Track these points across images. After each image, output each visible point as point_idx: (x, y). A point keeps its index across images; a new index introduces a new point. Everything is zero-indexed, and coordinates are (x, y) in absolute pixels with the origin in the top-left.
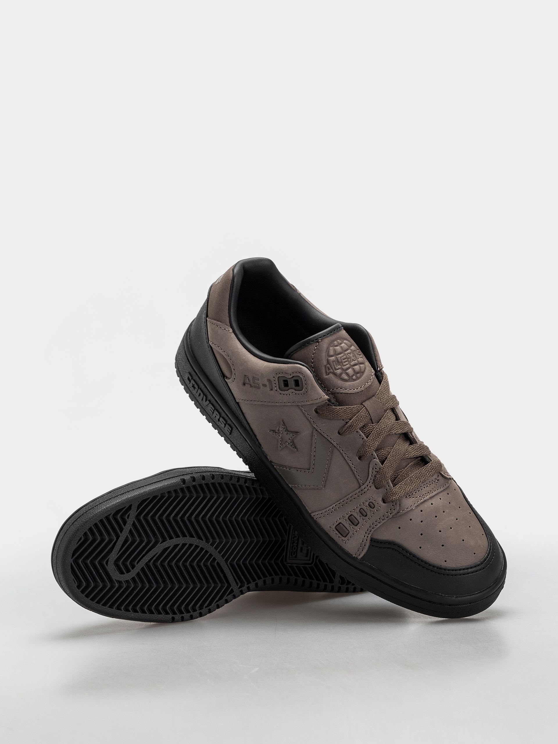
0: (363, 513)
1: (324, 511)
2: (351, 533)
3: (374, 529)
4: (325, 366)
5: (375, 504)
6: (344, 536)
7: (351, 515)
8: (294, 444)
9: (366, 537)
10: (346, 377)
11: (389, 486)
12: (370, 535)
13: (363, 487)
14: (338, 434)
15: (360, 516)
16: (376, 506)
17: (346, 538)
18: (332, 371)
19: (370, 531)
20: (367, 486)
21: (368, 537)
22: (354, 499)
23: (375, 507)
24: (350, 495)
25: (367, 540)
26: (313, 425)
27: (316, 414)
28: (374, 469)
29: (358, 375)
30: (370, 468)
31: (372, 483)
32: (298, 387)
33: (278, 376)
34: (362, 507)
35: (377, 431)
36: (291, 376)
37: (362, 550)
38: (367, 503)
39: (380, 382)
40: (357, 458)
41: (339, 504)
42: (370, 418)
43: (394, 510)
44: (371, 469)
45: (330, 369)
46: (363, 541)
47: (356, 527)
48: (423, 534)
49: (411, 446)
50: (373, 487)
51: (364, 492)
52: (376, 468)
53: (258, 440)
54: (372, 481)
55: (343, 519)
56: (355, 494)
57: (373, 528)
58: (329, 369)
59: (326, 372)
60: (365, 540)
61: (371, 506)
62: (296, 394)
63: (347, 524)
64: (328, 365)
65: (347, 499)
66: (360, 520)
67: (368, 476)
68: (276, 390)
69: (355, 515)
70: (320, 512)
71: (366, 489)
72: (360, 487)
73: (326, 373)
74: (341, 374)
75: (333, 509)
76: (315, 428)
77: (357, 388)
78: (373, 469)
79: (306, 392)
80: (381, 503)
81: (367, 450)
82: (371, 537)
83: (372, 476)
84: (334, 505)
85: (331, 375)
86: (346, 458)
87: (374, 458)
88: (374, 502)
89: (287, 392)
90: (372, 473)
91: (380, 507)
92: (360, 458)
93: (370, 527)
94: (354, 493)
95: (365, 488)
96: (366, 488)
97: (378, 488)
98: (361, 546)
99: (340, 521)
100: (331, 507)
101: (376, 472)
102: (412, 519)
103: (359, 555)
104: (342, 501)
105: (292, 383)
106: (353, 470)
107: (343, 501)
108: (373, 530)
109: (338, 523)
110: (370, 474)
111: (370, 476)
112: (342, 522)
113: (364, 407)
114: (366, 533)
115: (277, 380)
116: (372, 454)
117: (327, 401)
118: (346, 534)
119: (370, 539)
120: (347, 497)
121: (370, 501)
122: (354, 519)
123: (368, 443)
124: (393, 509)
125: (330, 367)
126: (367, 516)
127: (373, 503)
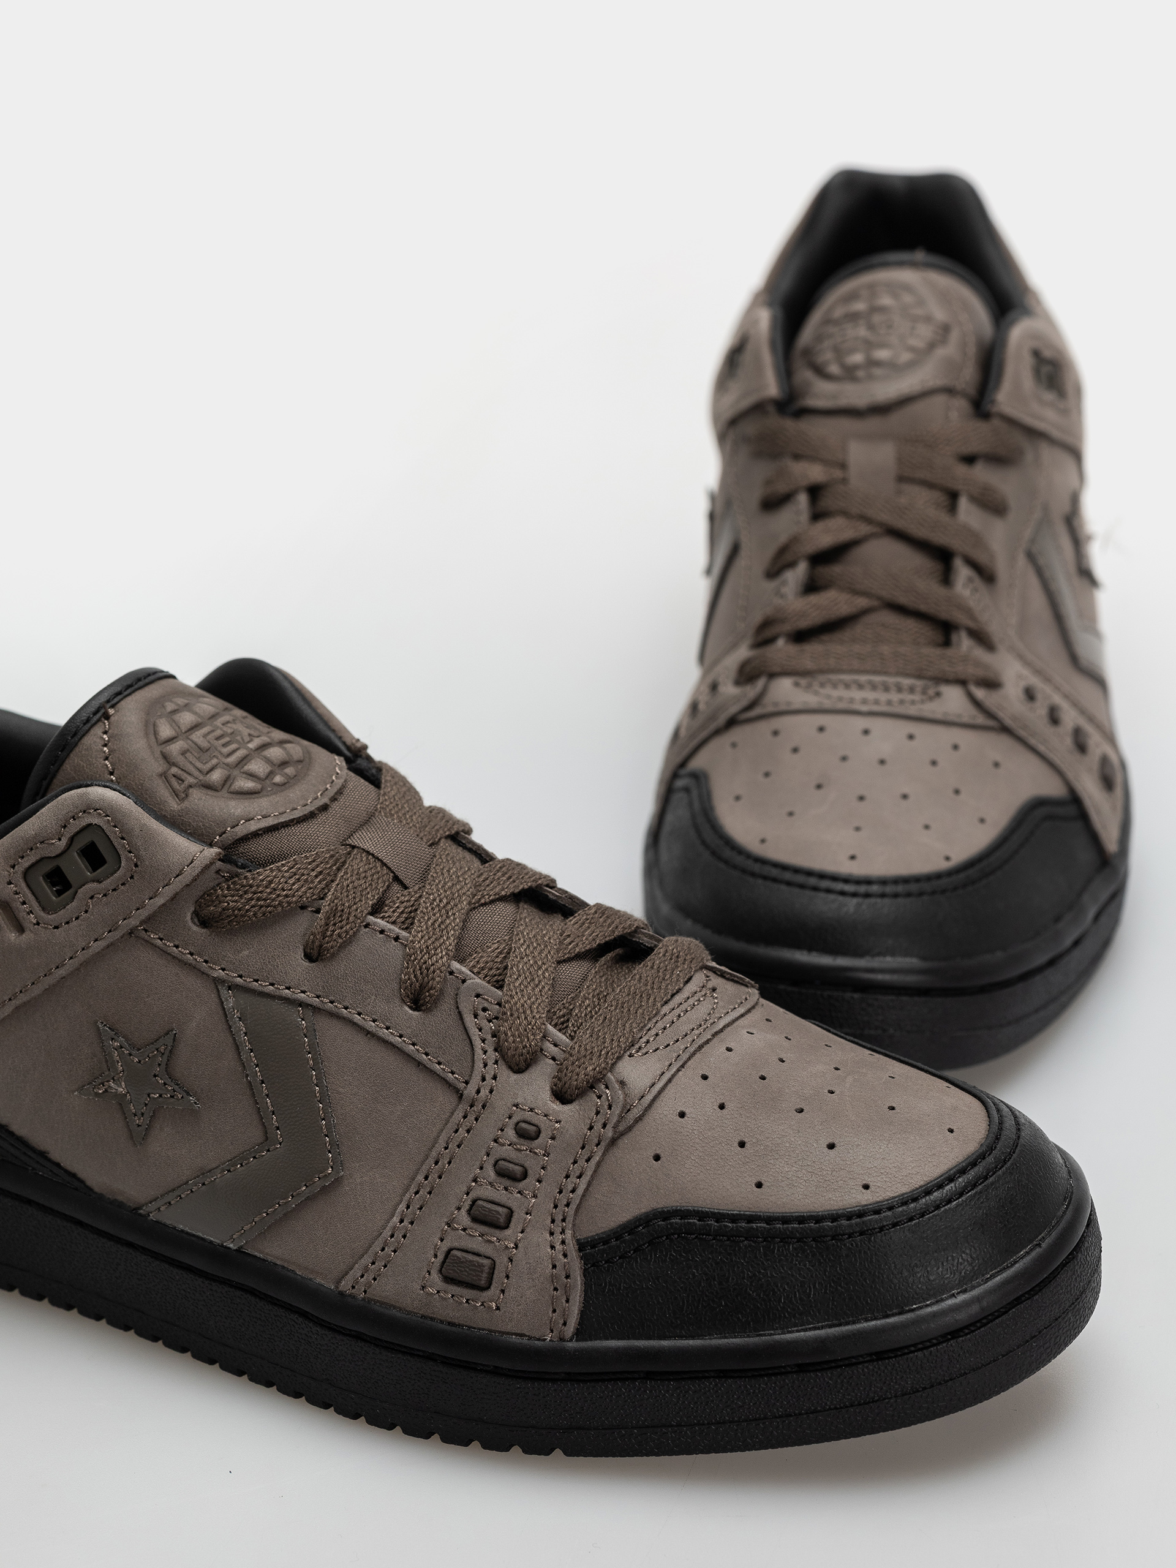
0: (511, 1175)
1: (378, 1249)
2: (502, 1261)
3: (573, 1206)
4: (164, 775)
5: (536, 1122)
6: (484, 1286)
7: (474, 1202)
8: (178, 1085)
9: (558, 1247)
10: (249, 785)
11: (556, 1045)
12: (569, 1233)
13: (470, 1090)
14: (306, 964)
15: (506, 1189)
16: (542, 1126)
17: (492, 1288)
18: (190, 780)
19: (564, 1220)
20: (484, 1079)
21: (563, 1242)
22: (459, 1146)
23: (542, 1130)
24: (442, 1143)
25: (565, 1256)
26: (210, 972)
27: (204, 931)
28: (481, 1013)
29: (290, 771)
30: (465, 1016)
31: (496, 1062)
32: (105, 867)
33: (20, 869)
34: (498, 1157)
35: (434, 900)
36: (64, 842)
37: (567, 1301)
38: (510, 1133)
39: (375, 782)
40: (407, 1008)
41: (417, 1193)
42: (392, 875)
43: (610, 1107)
44: (469, 1020)
45: (183, 778)
46: (554, 1267)
47: (508, 1232)
48: (746, 1140)
49: (571, 921)
50: (504, 1073)
51: (484, 1107)
52: (484, 1010)
53: (58, 1165)
54: (492, 1055)
55: (453, 1233)
56: (456, 1131)
57: (568, 1205)
58: (180, 780)
59: (176, 793)
60: (561, 1257)
61: (527, 1134)
62: (105, 895)
63: (475, 1240)
64: (174, 770)
65: (436, 1163)
66: (512, 1199)
67: (472, 1045)
68: (38, 924)
69: (487, 1192)
70: (367, 1260)
71: (484, 1092)
72: (462, 1095)
73: (177, 795)
74: (227, 780)
75: (406, 1223)
76: (223, 982)
77: (302, 802)
78: (476, 1016)
79: (136, 865)
80: (556, 1106)
81: (425, 963)
82: (574, 1236)
83: (483, 1041)
84: (402, 1206)
85: (196, 794)
86: (371, 1026)
87: (464, 981)
88: (528, 1116)
89: (74, 904)
90: (480, 1030)
91: (557, 1122)
92: (417, 1004)
93: (556, 1207)
94: (451, 1126)
95: (478, 1092)
96: (482, 1091)
97: (523, 1065)
98: (556, 1289)
99: (444, 1247)
100: (396, 1219)
101: (490, 1021)
102: (687, 1111)
103: (565, 1324)
104: (420, 1178)
105: (76, 866)
106: (411, 1053)
107: (426, 1178)
108: (571, 1211)
109: (441, 1257)
110: (473, 1038)
111: (478, 1044)
112: (456, 1244)
113: (356, 851)
114: (552, 1234)
115: (23, 885)
116: (451, 973)
117: (219, 864)
118: (486, 1269)
119: (577, 1247)
120: (434, 1154)
121: (515, 1119)
122: (490, 1206)
123: (419, 942)
124: (606, 1107)
125: (180, 772)
126: (530, 1172)
127: (529, 1119)
